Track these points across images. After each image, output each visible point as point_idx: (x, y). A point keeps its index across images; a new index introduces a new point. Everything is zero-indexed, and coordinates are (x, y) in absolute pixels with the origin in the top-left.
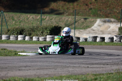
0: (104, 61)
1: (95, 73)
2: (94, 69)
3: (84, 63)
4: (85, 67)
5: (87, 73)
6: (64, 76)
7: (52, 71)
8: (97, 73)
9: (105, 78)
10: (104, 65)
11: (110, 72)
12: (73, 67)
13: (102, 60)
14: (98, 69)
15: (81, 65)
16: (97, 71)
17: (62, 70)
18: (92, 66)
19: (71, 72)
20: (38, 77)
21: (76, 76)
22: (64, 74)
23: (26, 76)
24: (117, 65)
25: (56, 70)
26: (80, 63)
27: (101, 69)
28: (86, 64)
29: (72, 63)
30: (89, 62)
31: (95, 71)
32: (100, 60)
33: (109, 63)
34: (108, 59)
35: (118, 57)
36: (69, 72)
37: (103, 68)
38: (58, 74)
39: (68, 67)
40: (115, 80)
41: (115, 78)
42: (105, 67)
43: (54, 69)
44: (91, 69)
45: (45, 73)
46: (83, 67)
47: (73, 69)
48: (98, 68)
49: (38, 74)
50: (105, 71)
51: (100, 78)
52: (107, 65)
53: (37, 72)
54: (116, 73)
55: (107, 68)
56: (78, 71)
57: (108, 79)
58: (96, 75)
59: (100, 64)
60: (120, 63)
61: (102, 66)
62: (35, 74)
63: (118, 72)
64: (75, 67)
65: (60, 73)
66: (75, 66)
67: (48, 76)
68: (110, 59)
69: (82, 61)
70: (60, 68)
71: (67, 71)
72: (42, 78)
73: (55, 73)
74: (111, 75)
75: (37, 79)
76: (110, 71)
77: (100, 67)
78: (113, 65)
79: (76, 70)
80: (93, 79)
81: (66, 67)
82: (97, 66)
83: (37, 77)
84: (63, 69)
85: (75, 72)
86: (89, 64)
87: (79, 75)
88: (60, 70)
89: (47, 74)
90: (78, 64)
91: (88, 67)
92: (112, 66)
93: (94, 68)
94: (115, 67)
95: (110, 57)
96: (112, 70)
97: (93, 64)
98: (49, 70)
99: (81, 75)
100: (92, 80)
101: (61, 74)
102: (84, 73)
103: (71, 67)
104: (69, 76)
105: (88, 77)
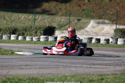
0: (105, 62)
1: (99, 74)
2: (97, 70)
3: (85, 63)
4: (87, 68)
5: (91, 73)
6: (68, 76)
7: (54, 70)
8: (102, 74)
9: (111, 78)
10: (106, 66)
11: (114, 73)
12: (76, 67)
13: (102, 60)
14: (102, 70)
15: (83, 65)
16: (101, 71)
17: (65, 70)
18: (94, 66)
19: (74, 72)
20: (42, 76)
21: (80, 76)
22: (67, 73)
23: (29, 74)
24: (120, 66)
25: (58, 69)
26: (81, 63)
27: (105, 70)
28: (88, 64)
29: (73, 63)
30: (90, 63)
31: (99, 71)
32: (101, 61)
33: (111, 63)
34: (109, 60)
35: (118, 58)
36: (73, 72)
37: (107, 69)
38: (61, 73)
39: (70, 67)
40: (122, 80)
41: (122, 79)
42: (108, 68)
43: (56, 69)
44: (94, 69)
45: (48, 72)
46: (86, 67)
47: (76, 69)
48: (101, 68)
49: (40, 73)
50: (109, 72)
51: (106, 78)
52: (110, 65)
53: (39, 71)
54: (121, 74)
55: (111, 69)
56: (80, 70)
57: (115, 80)
58: (100, 75)
59: (102, 64)
60: (122, 64)
61: (104, 66)
62: (38, 73)
63: (123, 73)
64: (77, 67)
65: (63, 72)
66: (76, 65)
67: (51, 75)
68: (111, 60)
69: (83, 61)
70: (62, 67)
71: (70, 71)
72: (46, 77)
73: (58, 72)
74: (116, 75)
75: (41, 78)
76: (115, 71)
77: (103, 68)
78: (116, 65)
79: (79, 70)
80: (100, 79)
81: (67, 67)
82: (100, 66)
83: (40, 76)
84: (65, 68)
85: (79, 71)
86: (91, 64)
87: (83, 75)
88: (62, 70)
89: (50, 74)
90: (80, 64)
91: (91, 67)
92: (115, 67)
93: (97, 68)
94: (118, 68)
95: (110, 58)
96: (116, 71)
97: (94, 64)
98: (51, 69)
99: (85, 75)
100: (98, 80)
101: (65, 73)
102: (88, 73)
103: (73, 67)
104: (73, 76)
105: (93, 77)
